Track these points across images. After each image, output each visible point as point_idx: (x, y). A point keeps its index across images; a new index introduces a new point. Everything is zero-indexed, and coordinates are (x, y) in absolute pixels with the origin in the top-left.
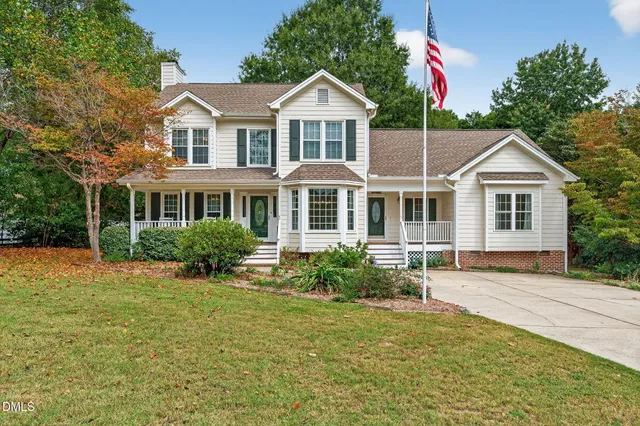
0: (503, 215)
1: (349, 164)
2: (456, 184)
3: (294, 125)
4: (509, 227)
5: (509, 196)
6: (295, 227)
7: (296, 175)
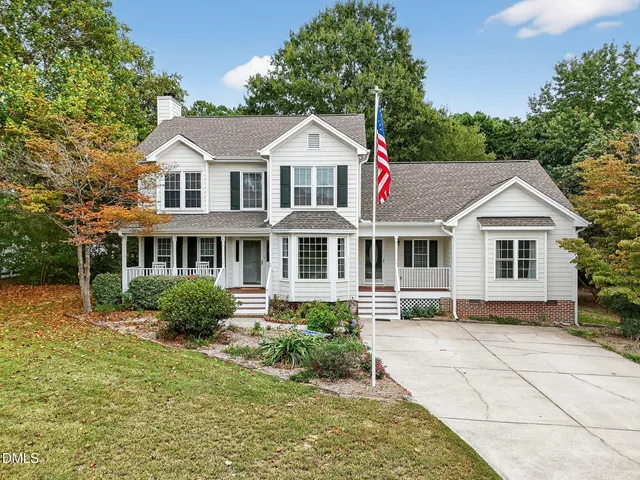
0: (504, 263)
1: (340, 211)
2: (454, 230)
3: (285, 172)
4: (511, 276)
5: (511, 243)
6: (285, 275)
7: (286, 223)
